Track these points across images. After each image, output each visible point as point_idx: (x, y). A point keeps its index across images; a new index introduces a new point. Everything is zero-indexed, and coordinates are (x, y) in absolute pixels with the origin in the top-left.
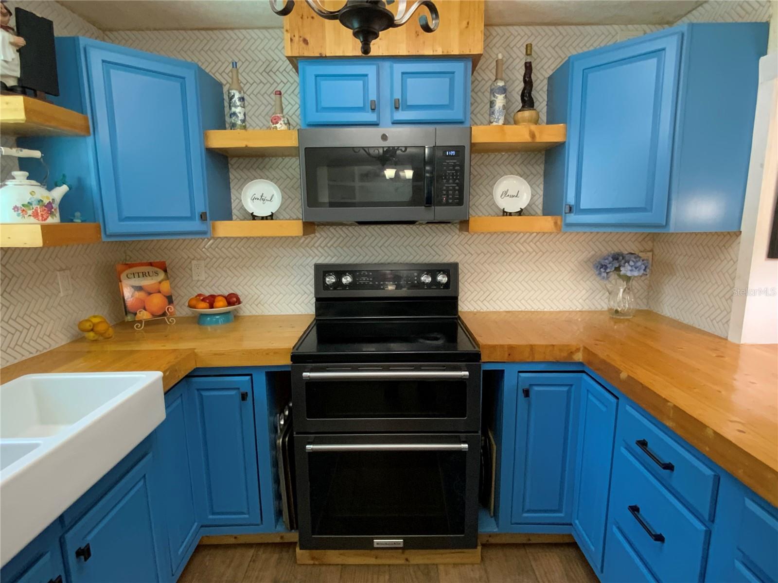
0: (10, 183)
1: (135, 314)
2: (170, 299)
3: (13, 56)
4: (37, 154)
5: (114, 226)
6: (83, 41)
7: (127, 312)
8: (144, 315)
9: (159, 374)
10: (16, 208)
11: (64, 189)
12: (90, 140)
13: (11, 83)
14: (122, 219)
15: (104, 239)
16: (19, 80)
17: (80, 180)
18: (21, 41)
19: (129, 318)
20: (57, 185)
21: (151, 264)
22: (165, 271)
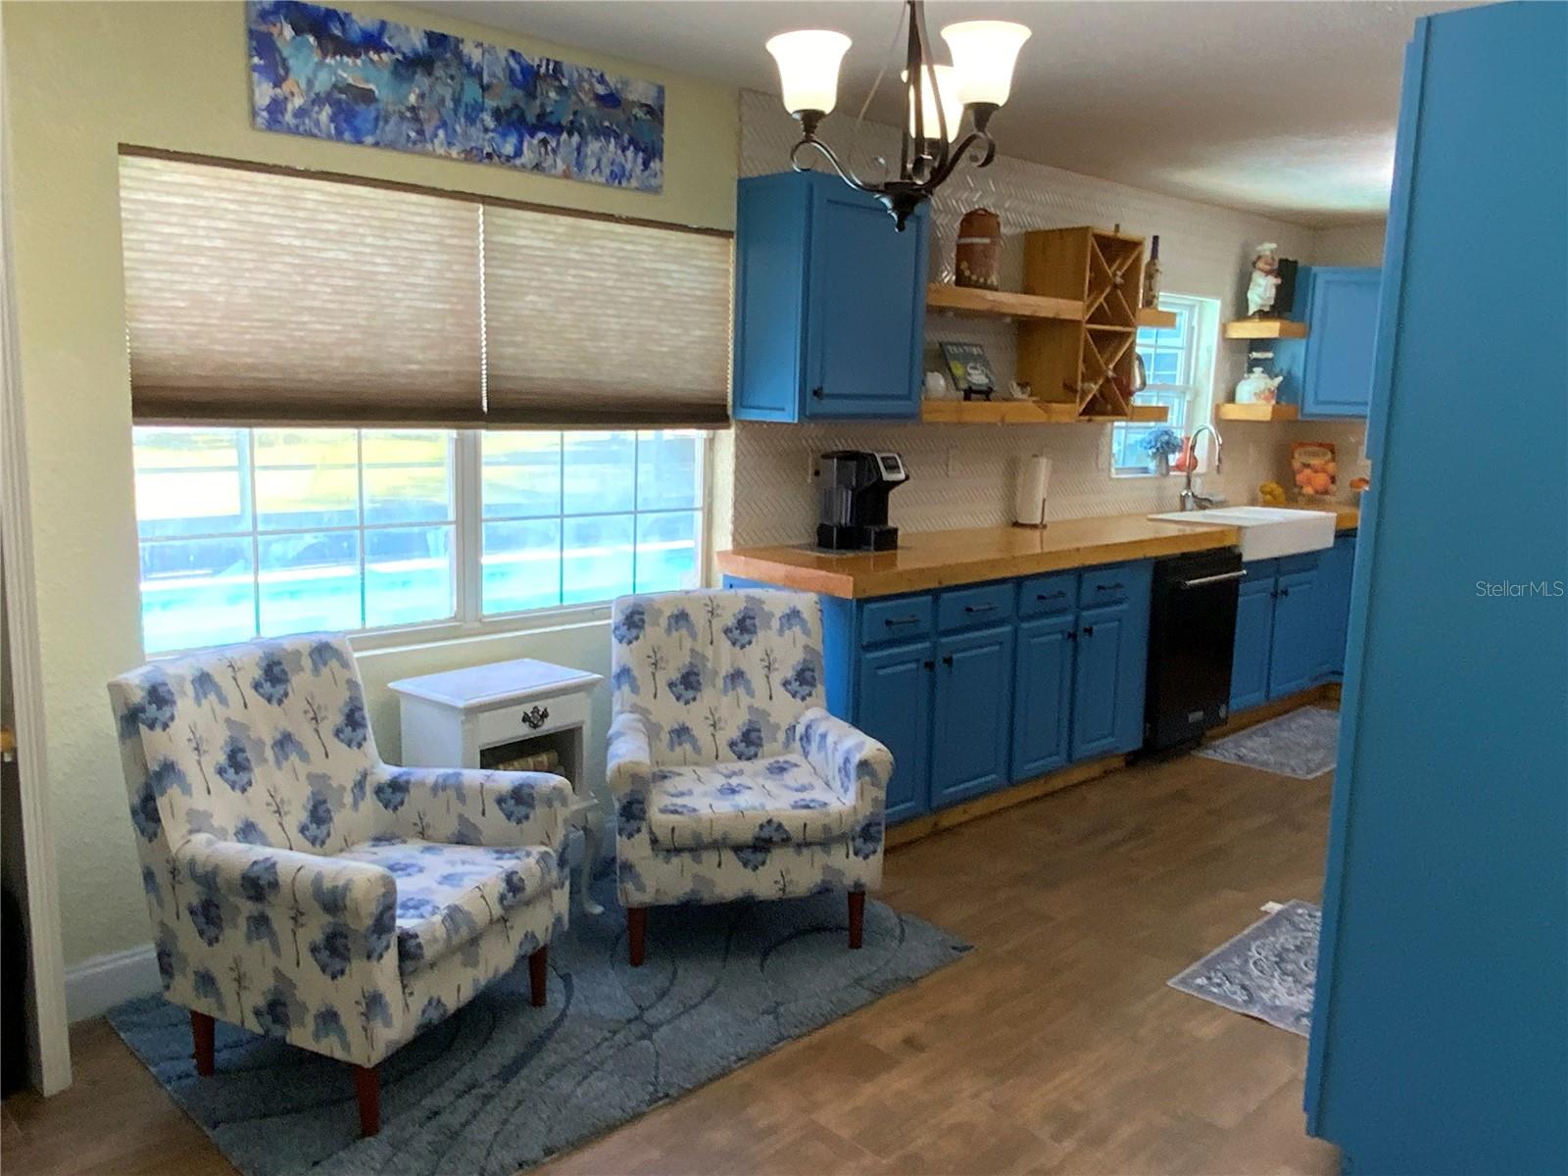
0: (1252, 376)
1: (1302, 487)
2: (1333, 480)
3: (1272, 292)
4: (1270, 355)
5: (1311, 408)
6: (1315, 269)
7: (1295, 485)
8: (1308, 490)
9: (1334, 515)
10: (1255, 394)
11: (1281, 378)
12: (1304, 342)
13: (1267, 309)
14: (1317, 402)
15: (1299, 417)
16: (1273, 307)
17: (1289, 373)
18: (1279, 281)
19: (1296, 490)
20: (1276, 376)
21: (1320, 445)
22: (1333, 452)
